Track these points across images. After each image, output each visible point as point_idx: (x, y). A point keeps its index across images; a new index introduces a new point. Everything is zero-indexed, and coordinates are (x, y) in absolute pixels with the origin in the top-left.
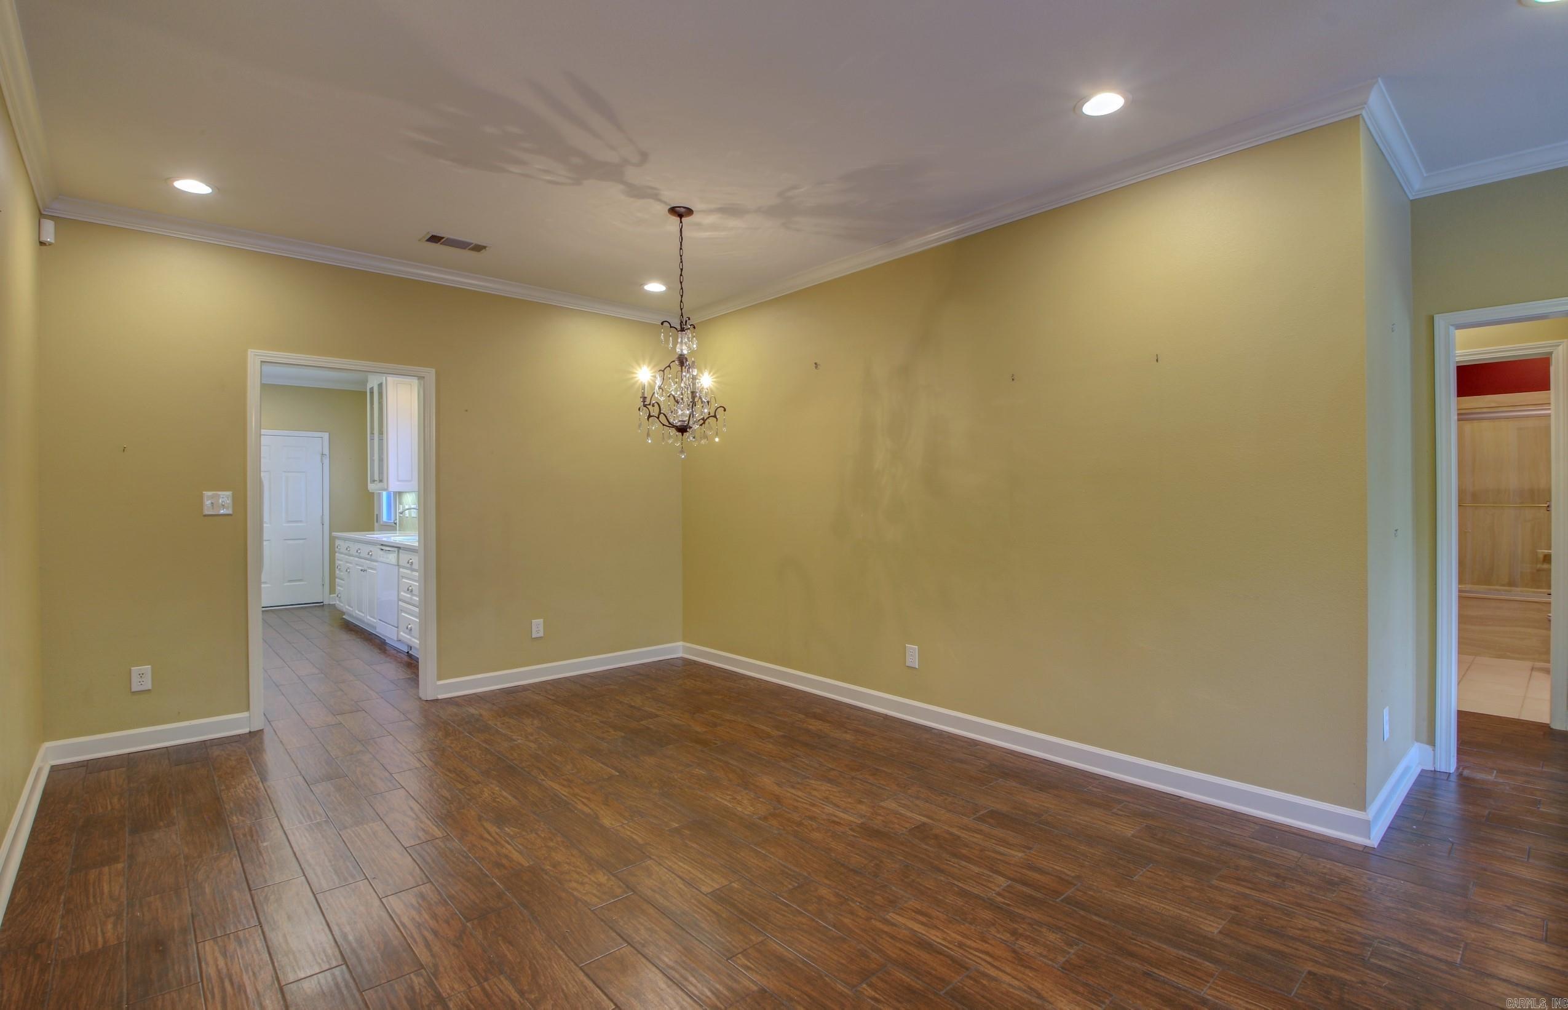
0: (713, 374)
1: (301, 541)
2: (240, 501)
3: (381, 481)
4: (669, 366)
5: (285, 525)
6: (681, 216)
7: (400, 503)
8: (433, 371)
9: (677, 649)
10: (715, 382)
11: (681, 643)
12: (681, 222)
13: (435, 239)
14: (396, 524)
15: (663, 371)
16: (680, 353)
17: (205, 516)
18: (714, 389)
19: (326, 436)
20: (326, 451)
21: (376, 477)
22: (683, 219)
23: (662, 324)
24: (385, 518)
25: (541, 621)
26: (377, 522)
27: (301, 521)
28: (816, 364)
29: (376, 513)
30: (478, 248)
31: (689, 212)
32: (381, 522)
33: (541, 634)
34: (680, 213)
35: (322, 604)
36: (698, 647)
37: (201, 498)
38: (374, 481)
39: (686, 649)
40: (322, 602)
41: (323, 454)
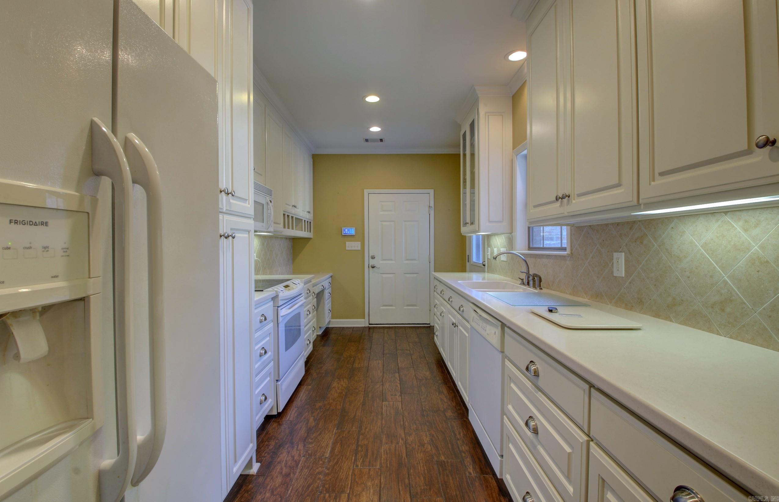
1: (415, 275)
3: (472, 223)
5: (405, 262)
7: (489, 246)
14: (484, 265)
19: (432, 192)
20: (432, 204)
21: (468, 220)
24: (474, 259)
26: (468, 261)
29: (467, 254)
32: (472, 262)
35: (429, 325)
38: (467, 223)
40: (429, 324)
41: (430, 207)
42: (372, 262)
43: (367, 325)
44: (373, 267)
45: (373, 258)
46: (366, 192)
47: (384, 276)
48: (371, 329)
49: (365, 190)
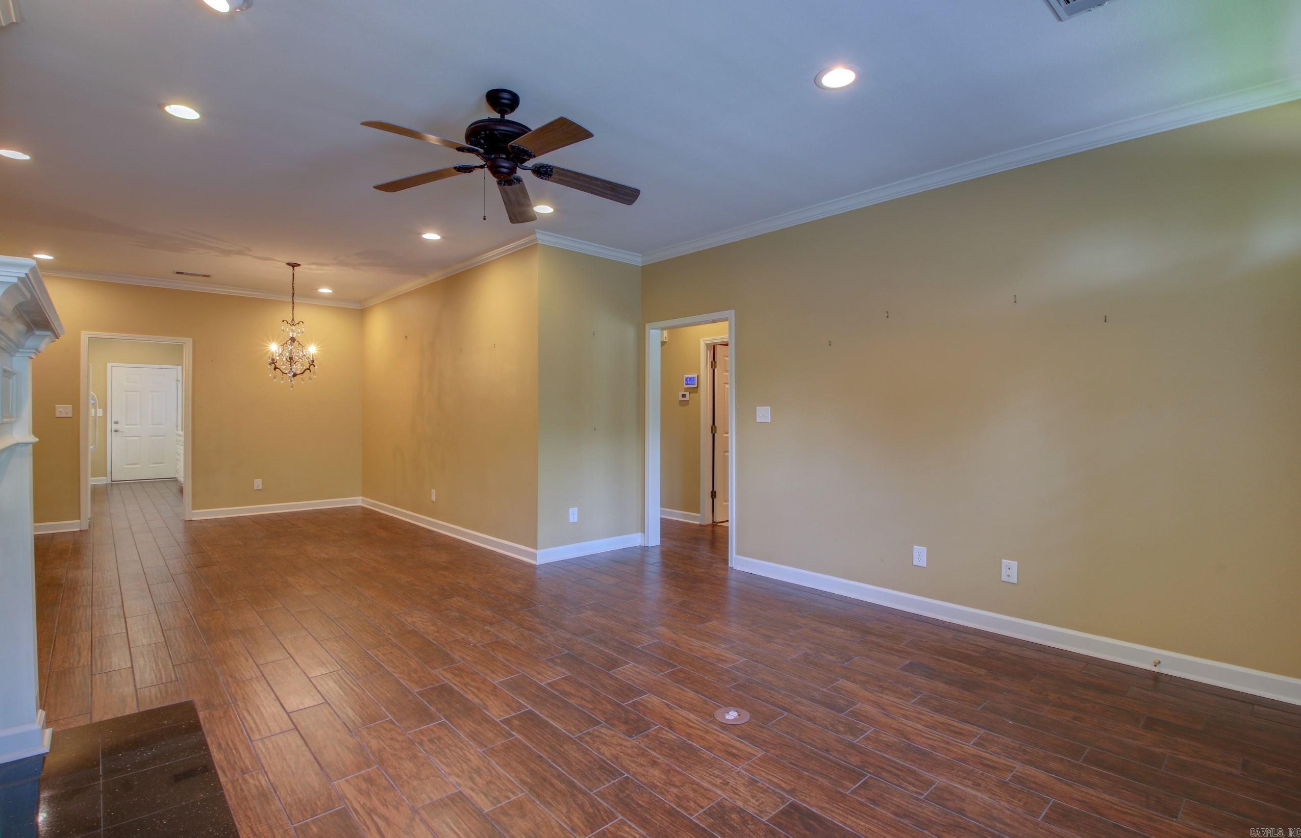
0: (317, 345)
1: (162, 437)
2: (76, 410)
4: (286, 343)
5: (151, 426)
6: (293, 267)
8: (190, 340)
9: (358, 501)
10: (318, 350)
11: (360, 498)
12: (294, 270)
13: (177, 273)
15: (283, 345)
16: (291, 336)
17: (57, 417)
18: (316, 354)
19: (180, 367)
20: (180, 378)
22: (295, 268)
23: (283, 321)
25: (260, 480)
27: (162, 424)
28: (406, 336)
30: (208, 276)
31: (298, 265)
33: (260, 487)
34: (293, 265)
36: (369, 500)
37: (54, 408)
39: (363, 501)
41: (177, 380)
42: (115, 427)
43: (110, 482)
44: (116, 431)
45: (116, 423)
46: (109, 365)
47: (127, 438)
48: (114, 484)
49: (108, 364)
